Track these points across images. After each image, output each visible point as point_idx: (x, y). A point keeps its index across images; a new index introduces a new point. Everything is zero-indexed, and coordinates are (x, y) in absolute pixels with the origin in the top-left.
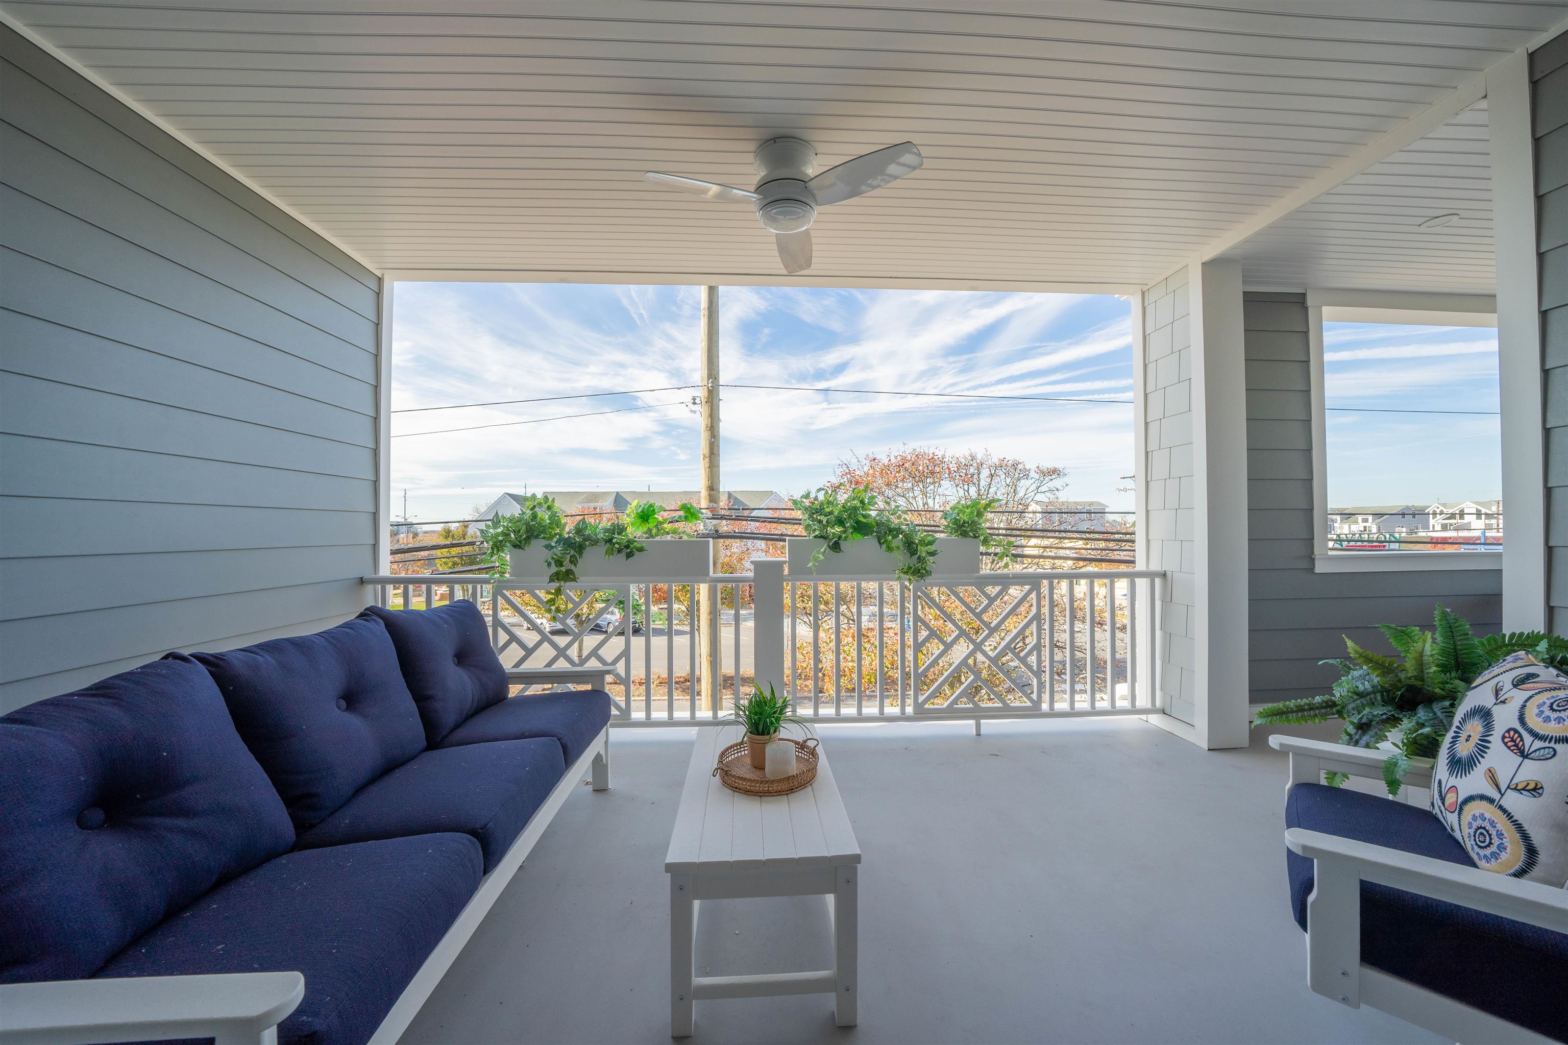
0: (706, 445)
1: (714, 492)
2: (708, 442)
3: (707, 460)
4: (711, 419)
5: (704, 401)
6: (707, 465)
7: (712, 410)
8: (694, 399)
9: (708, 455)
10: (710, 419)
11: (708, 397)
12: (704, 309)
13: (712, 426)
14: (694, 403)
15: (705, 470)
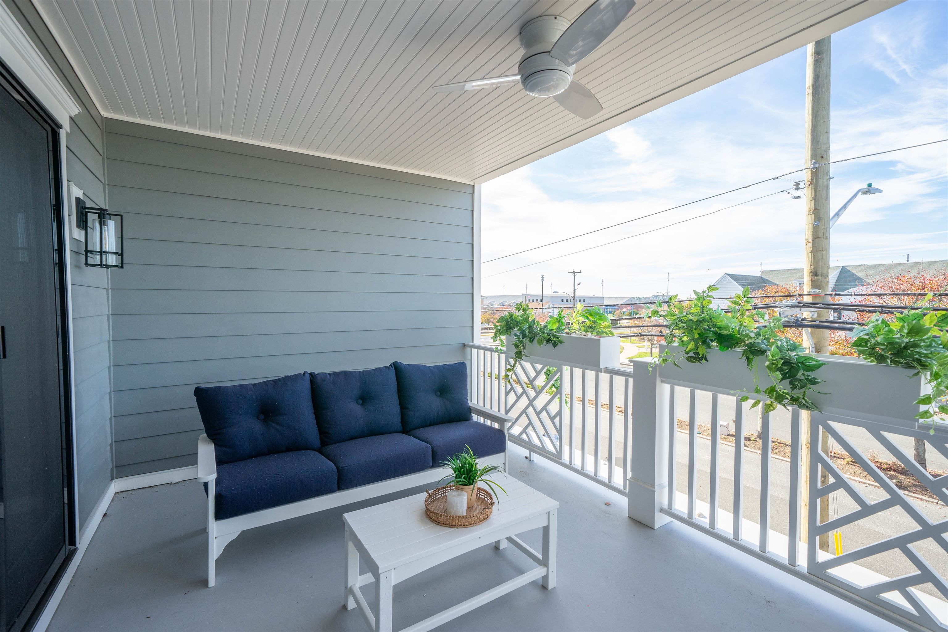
0: (808, 229)
1: (819, 278)
2: (811, 226)
3: (810, 245)
4: (815, 202)
5: (807, 183)
6: (810, 250)
7: (816, 192)
8: (797, 184)
9: (810, 239)
10: (813, 202)
11: (812, 179)
12: (809, 87)
13: (816, 209)
14: (797, 189)
15: (808, 254)
